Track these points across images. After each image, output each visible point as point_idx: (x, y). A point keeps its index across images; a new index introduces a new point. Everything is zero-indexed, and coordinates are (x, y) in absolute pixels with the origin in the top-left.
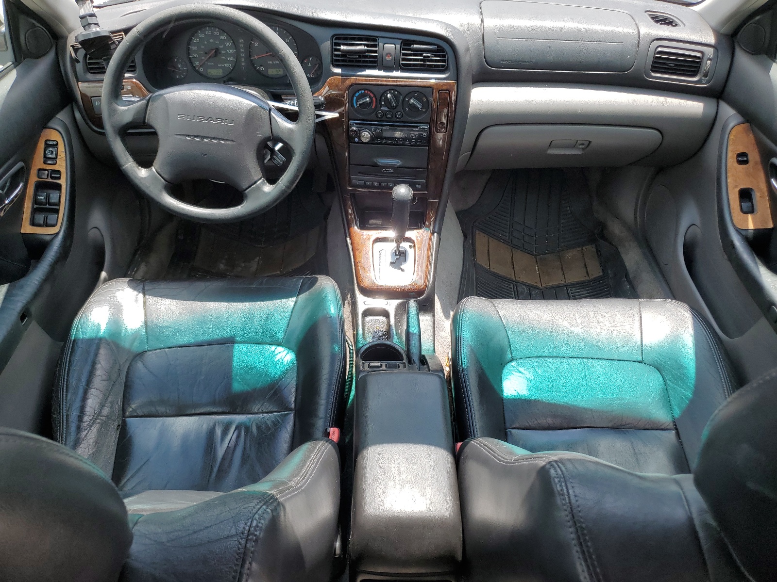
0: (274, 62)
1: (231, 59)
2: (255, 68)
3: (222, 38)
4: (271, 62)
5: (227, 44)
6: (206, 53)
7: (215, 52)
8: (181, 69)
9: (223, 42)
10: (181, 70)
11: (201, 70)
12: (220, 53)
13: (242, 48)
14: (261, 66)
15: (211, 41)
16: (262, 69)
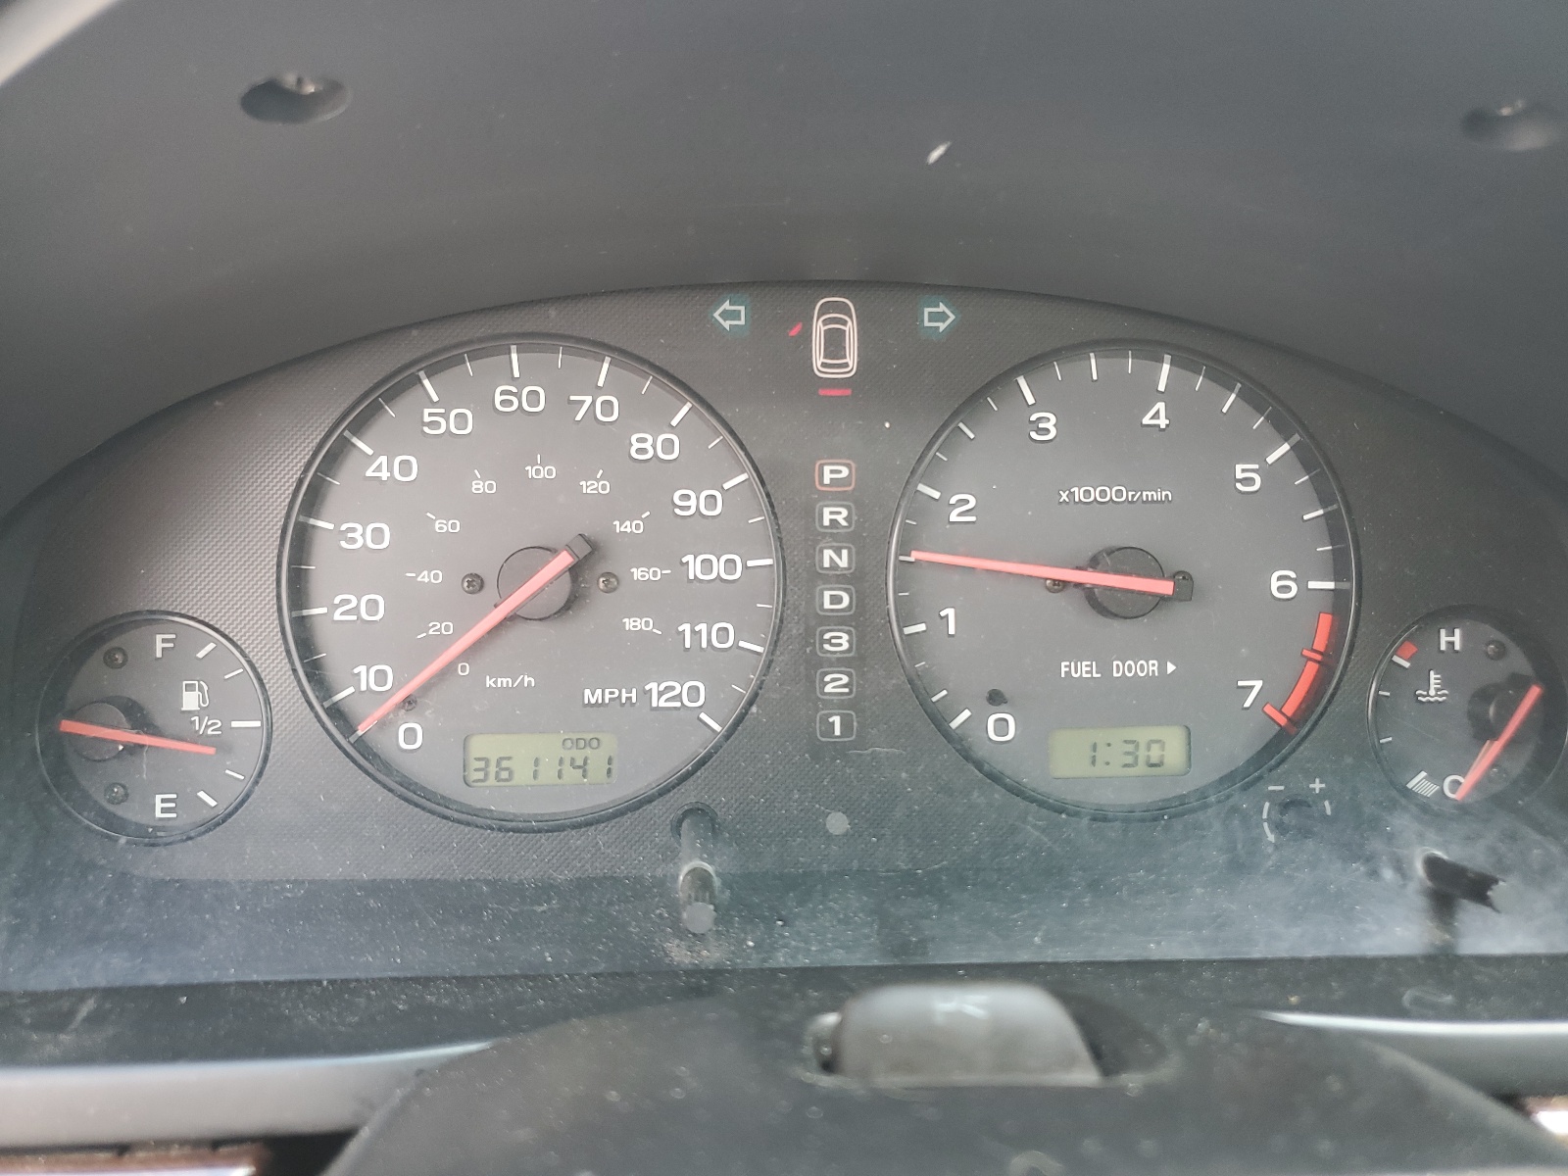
0: (1120, 669)
1: (708, 633)
2: (938, 719)
3: (645, 444)
4: (1084, 669)
5: (692, 502)
6: (476, 583)
7: (575, 571)
8: (210, 727)
9: (658, 477)
10: (197, 739)
11: (408, 738)
12: (612, 581)
13: (836, 537)
14: (996, 698)
15: (541, 472)
16: (1000, 729)
